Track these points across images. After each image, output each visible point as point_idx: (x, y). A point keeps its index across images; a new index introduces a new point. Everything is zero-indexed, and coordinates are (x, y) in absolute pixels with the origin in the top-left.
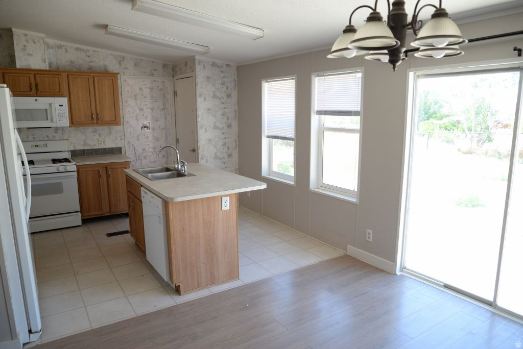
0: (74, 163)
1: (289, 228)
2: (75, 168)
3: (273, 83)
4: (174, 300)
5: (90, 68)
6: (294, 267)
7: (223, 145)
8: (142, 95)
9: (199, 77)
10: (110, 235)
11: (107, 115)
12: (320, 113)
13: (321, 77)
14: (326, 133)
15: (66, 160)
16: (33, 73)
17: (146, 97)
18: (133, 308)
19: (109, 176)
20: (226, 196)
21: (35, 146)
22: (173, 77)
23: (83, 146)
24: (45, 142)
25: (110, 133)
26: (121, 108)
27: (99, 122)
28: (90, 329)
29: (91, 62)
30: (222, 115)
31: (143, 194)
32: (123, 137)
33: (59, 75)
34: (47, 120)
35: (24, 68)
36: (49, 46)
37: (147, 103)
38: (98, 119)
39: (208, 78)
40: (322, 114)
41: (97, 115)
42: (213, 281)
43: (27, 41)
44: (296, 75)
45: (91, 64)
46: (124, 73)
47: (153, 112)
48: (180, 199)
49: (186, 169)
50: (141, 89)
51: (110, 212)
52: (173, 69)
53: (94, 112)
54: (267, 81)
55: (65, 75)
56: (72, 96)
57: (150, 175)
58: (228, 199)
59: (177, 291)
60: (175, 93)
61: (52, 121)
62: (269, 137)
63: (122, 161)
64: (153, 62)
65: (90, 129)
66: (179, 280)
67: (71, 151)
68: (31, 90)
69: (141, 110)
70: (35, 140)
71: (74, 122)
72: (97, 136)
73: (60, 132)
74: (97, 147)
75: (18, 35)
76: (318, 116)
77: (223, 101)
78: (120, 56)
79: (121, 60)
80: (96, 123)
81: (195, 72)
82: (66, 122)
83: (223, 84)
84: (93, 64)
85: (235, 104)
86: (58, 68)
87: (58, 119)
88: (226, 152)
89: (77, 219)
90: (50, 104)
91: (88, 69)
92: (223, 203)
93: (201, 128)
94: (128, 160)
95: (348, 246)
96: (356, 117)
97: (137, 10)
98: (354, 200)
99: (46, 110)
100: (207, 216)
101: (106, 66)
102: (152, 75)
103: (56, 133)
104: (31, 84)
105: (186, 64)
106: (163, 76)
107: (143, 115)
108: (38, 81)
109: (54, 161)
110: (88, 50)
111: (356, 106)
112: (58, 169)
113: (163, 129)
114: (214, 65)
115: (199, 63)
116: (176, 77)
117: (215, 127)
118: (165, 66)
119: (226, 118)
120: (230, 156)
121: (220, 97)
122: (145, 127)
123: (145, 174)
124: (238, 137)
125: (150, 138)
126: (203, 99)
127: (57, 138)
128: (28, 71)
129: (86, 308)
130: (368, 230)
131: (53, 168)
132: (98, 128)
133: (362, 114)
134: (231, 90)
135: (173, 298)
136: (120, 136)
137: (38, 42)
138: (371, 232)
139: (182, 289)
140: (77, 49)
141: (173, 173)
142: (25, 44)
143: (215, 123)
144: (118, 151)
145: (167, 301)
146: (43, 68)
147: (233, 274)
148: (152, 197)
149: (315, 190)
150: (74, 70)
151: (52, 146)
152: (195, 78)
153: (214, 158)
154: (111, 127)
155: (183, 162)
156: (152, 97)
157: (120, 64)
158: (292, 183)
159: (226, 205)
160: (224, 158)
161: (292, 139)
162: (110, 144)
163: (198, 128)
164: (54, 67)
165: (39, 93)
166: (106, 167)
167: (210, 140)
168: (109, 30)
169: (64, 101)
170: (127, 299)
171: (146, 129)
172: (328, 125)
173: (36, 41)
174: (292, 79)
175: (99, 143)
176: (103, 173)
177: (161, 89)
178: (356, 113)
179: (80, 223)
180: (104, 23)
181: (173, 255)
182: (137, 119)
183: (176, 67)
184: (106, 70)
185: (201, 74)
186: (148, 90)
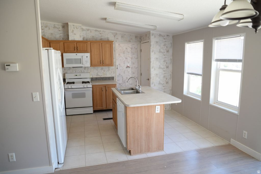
0: (91, 84)
1: (197, 124)
2: (91, 86)
3: (191, 44)
4: (127, 158)
5: (101, 39)
6: (197, 148)
7: (163, 77)
8: (127, 51)
9: (152, 42)
10: (105, 119)
11: (107, 61)
12: (217, 60)
13: (219, 40)
14: (221, 72)
15: (88, 82)
16: (76, 42)
17: (129, 52)
18: (107, 159)
19: (107, 91)
20: (158, 105)
21: (76, 75)
22: (140, 42)
23: (96, 76)
24: (80, 74)
25: (109, 70)
26: (114, 58)
27: (103, 64)
28: (85, 166)
29: (101, 36)
30: (164, 61)
31: (117, 101)
32: (115, 72)
33: (86, 43)
34: (81, 63)
35: (72, 40)
36: (83, 30)
37: (129, 55)
38: (103, 63)
39: (157, 42)
40: (218, 61)
41: (103, 61)
42: (149, 150)
43: (74, 28)
44: (204, 39)
45: (101, 37)
46: (116, 41)
47: (132, 60)
48: (132, 106)
49: (141, 89)
50: (126, 49)
51: (106, 108)
52: (140, 38)
53: (101, 60)
54: (188, 43)
55: (89, 43)
56: (92, 53)
57: (122, 91)
58: (159, 107)
59: (130, 153)
60: (141, 50)
61: (83, 64)
62: (188, 73)
63: (113, 83)
64: (130, 35)
65: (100, 68)
66: (131, 147)
67: (91, 78)
68: (75, 50)
69: (126, 58)
70: (76, 72)
71: (93, 65)
72: (103, 71)
73: (86, 69)
74: (103, 77)
75: (71, 26)
76: (216, 62)
77: (164, 54)
78: (115, 33)
79: (115, 35)
80: (102, 65)
81: (150, 39)
82: (88, 65)
83: (165, 45)
84: (102, 37)
85: (171, 56)
86: (87, 40)
87: (85, 63)
88: (165, 81)
89: (91, 110)
90: (82, 56)
91: (100, 40)
92: (156, 109)
93: (152, 68)
94: (116, 83)
95: (231, 139)
96: (240, 63)
97: (117, 9)
98: (236, 112)
99: (81, 59)
100: (147, 115)
101: (108, 38)
102: (130, 41)
103: (85, 69)
104: (75, 47)
105: (146, 35)
106: (135, 42)
107: (127, 61)
108: (78, 46)
109: (83, 82)
110: (100, 31)
111: (240, 57)
112: (84, 86)
113: (136, 68)
114: (160, 35)
115: (152, 35)
116: (142, 42)
117: (160, 68)
118: (136, 37)
119: (165, 63)
120: (167, 83)
121: (163, 52)
122: (128, 67)
123: (120, 91)
124: (172, 73)
125: (130, 72)
126: (154, 53)
127: (85, 72)
128: (74, 41)
129: (85, 155)
130: (244, 131)
131: (82, 86)
132: (103, 67)
133: (243, 61)
134: (169, 48)
135: (127, 156)
136: (114, 72)
137: (79, 28)
138: (246, 132)
139: (132, 152)
140: (96, 31)
141: (134, 91)
142: (73, 29)
143: (160, 65)
144: (112, 78)
145: (124, 158)
146: (80, 40)
147: (160, 147)
148: (121, 103)
149: (212, 104)
150: (94, 40)
151: (83, 76)
152: (150, 42)
153: (159, 84)
154: (109, 67)
155: (139, 86)
156: (132, 52)
157: (115, 37)
158: (200, 99)
159: (158, 110)
160: (164, 84)
161: (201, 75)
162: (108, 75)
163: (151, 68)
164: (85, 39)
165: (78, 51)
166: (105, 86)
167: (157, 74)
168: (107, 20)
169: (88, 55)
170: (105, 153)
171: (128, 68)
172: (222, 67)
173: (78, 28)
174: (202, 42)
175: (104, 74)
176: (104, 89)
177: (136, 49)
178: (240, 61)
179: (92, 112)
180: (105, 17)
181: (128, 134)
182: (124, 63)
183: (142, 37)
184: (108, 40)
185: (153, 40)
186: (130, 49)
